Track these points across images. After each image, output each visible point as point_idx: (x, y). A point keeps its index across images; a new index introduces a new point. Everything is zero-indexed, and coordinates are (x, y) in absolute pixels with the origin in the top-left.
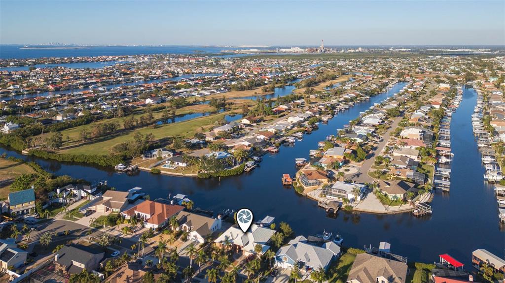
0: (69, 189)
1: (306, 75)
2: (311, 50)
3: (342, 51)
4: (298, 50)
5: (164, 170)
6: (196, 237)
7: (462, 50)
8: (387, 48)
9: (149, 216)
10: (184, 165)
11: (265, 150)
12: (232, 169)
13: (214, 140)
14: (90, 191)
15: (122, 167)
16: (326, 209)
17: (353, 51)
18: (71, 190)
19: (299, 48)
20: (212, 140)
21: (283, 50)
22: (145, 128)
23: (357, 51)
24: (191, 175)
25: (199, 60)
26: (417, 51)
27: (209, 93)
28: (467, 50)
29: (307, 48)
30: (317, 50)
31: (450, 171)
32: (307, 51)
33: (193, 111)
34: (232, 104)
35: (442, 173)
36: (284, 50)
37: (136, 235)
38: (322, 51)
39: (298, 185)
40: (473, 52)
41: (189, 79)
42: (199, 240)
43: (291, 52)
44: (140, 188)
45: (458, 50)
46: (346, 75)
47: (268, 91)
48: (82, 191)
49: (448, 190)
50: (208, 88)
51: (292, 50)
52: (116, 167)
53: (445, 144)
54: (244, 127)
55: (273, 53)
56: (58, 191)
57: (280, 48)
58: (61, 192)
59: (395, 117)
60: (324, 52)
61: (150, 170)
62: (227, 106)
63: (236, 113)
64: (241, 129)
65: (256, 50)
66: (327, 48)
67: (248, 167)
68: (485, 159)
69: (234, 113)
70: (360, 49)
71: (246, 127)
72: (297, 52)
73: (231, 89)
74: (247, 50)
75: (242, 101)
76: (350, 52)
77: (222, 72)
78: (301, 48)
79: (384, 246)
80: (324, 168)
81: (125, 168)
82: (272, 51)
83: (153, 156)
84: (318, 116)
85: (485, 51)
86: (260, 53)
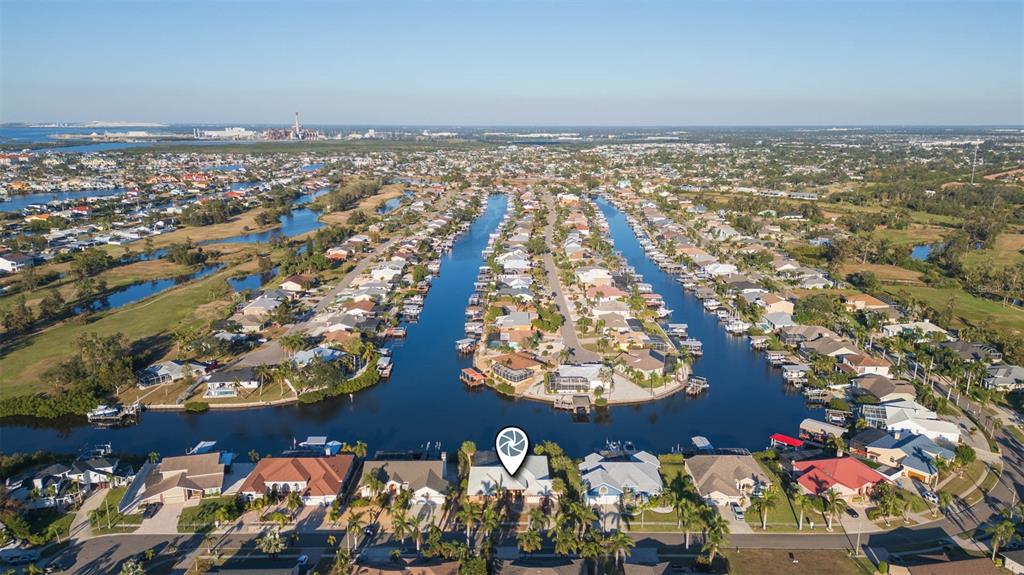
0: (61, 475)
1: (314, 186)
2: (274, 134)
3: (339, 137)
4: (241, 132)
5: (215, 401)
6: (427, 496)
7: (539, 135)
8: (417, 130)
9: (303, 485)
10: (254, 385)
11: (383, 334)
12: (355, 377)
13: (261, 329)
14: (110, 470)
15: (107, 412)
16: (572, 410)
17: (359, 136)
18: (64, 475)
19: (243, 130)
20: (258, 331)
21: (210, 133)
22: (59, 325)
23: (367, 136)
24: (283, 401)
25: (21, 159)
26: (469, 136)
27: (136, 236)
28: (546, 135)
29: (266, 130)
30: (287, 134)
31: (686, 326)
32: (265, 137)
33: (141, 278)
34: (217, 254)
35: (675, 330)
36: (214, 134)
37: (301, 523)
38: (297, 136)
39: (497, 382)
40: (555, 137)
41: (49, 207)
42: (433, 499)
43: (231, 138)
44: (213, 443)
45: (532, 135)
46: (389, 184)
47: (269, 223)
48: (92, 473)
49: (700, 353)
50: (119, 224)
51: (228, 133)
52: (89, 415)
53: (644, 289)
54: (297, 298)
55: (188, 139)
56: (38, 483)
57: (202, 128)
58: (44, 483)
59: (539, 254)
60: (303, 138)
61: (182, 406)
62: (209, 260)
63: (248, 273)
64: (295, 302)
65: (142, 134)
66: (307, 130)
67: (385, 369)
68: (709, 304)
69: (243, 273)
70: (372, 133)
71: (300, 297)
72: (245, 138)
73: (179, 223)
74: (119, 134)
75: (236, 246)
76: (354, 140)
77: (112, 186)
78: (248, 128)
79: (701, 442)
80: (513, 349)
81: (116, 414)
82: (185, 136)
83: (163, 378)
84: (416, 264)
85: (572, 137)
86: (159, 140)
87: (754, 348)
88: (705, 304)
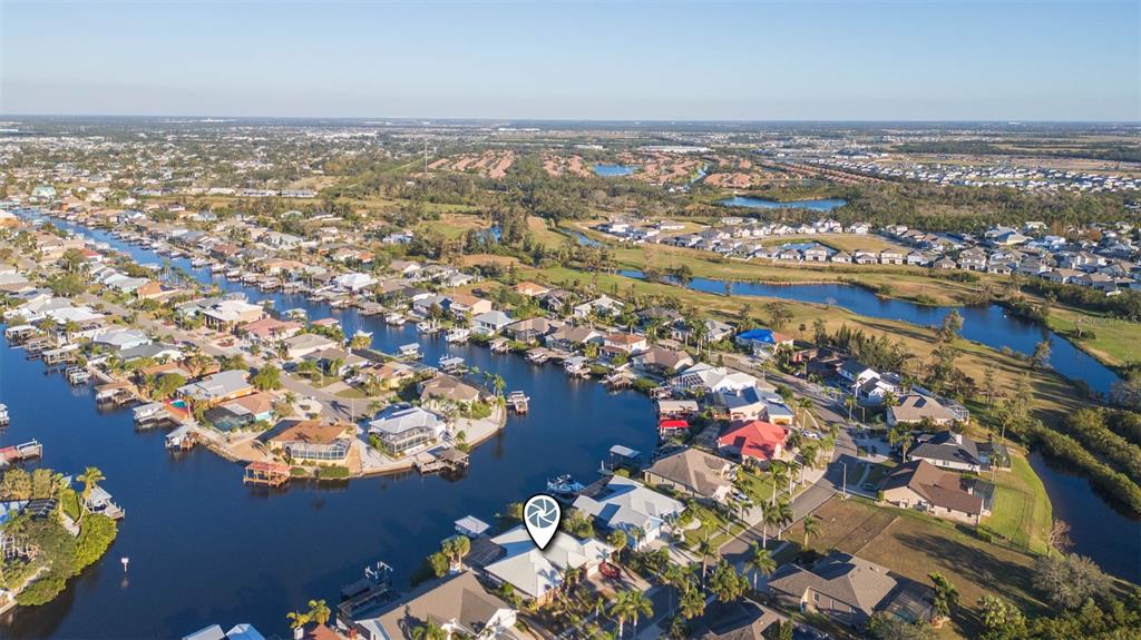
39: (309, 469)
87: (499, 353)
88: (387, 319)
